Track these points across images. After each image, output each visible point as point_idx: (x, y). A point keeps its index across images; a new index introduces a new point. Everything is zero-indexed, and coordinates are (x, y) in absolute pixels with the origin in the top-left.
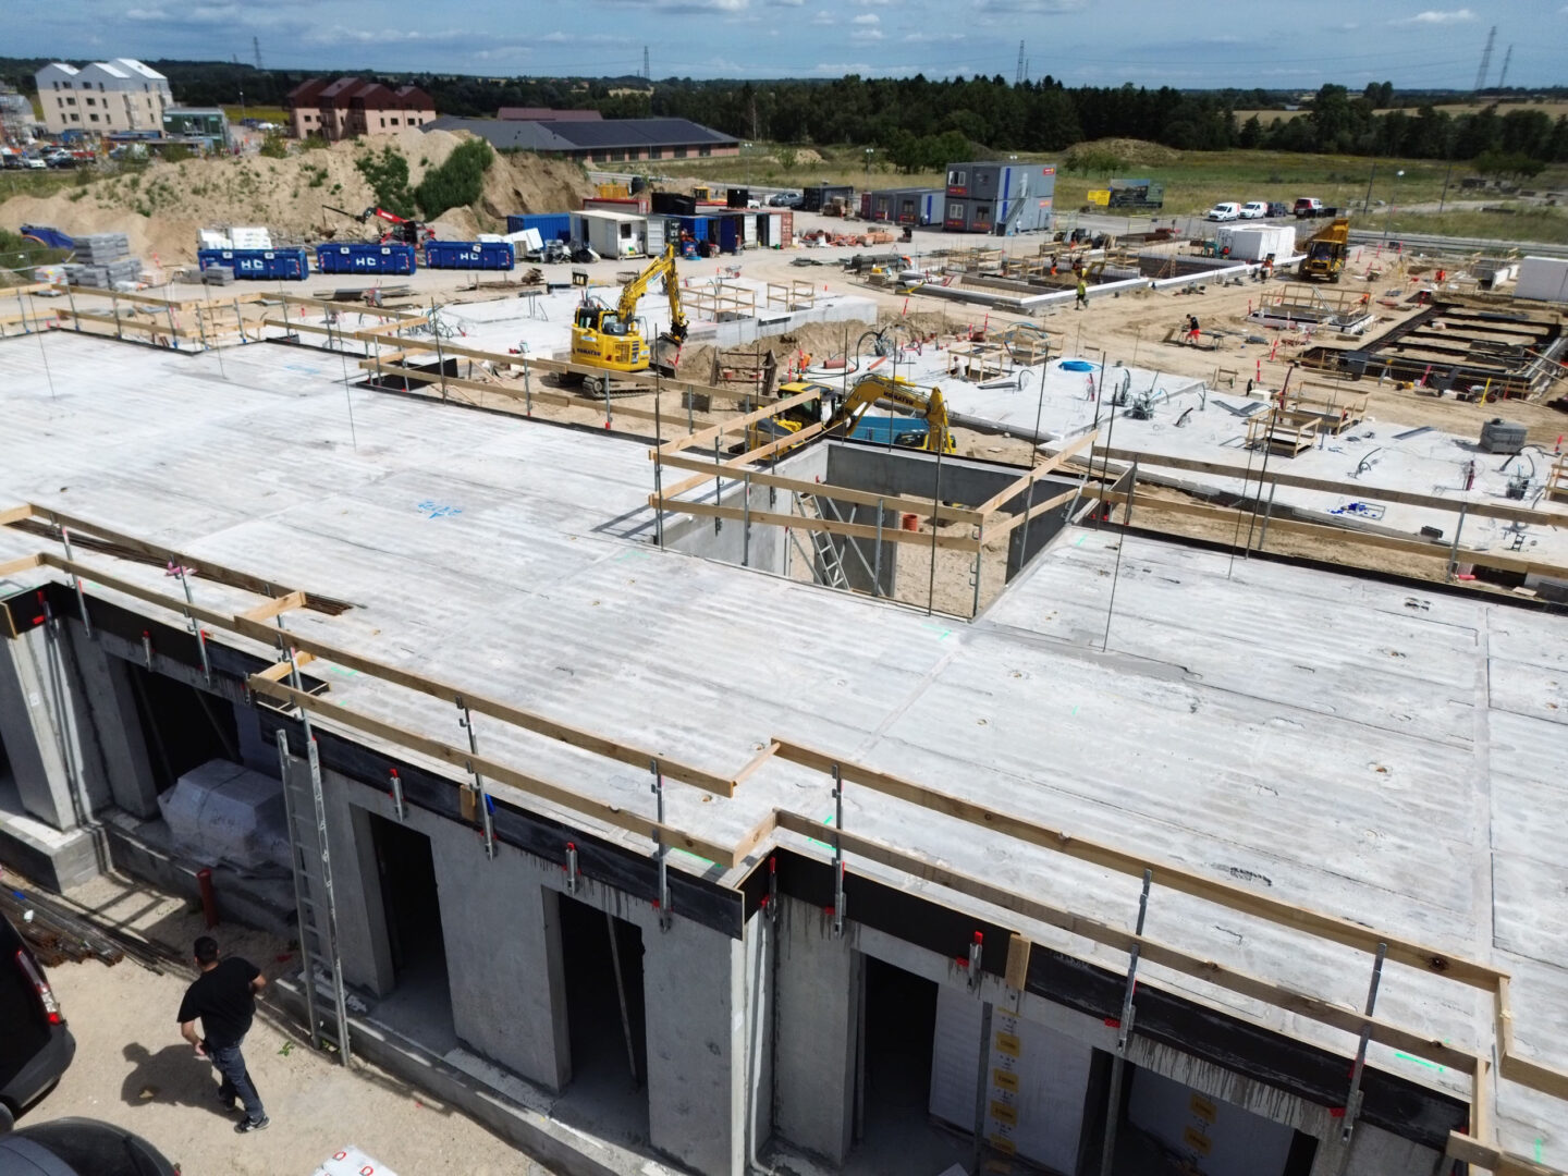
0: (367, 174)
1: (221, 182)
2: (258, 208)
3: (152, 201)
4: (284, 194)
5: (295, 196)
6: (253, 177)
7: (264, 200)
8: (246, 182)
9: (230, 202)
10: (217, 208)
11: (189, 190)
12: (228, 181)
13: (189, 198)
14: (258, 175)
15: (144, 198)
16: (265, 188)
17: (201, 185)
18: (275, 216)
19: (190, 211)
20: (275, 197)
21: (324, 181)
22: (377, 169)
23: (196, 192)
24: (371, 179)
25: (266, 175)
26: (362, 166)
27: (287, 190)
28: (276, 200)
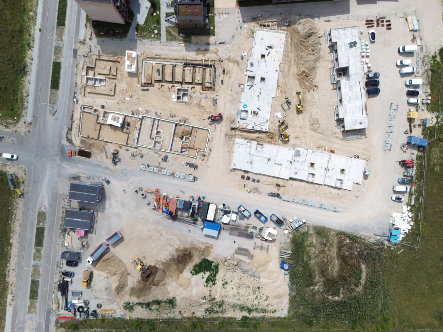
0: (215, 282)
1: (244, 288)
4: (234, 282)
5: (232, 281)
6: (237, 288)
7: (238, 281)
8: (239, 287)
9: (245, 282)
12: (243, 288)
17: (248, 288)
18: (239, 276)
21: (224, 283)
22: (212, 281)
24: (214, 280)
25: (234, 288)
26: (214, 284)
27: (232, 283)
28: (236, 281)
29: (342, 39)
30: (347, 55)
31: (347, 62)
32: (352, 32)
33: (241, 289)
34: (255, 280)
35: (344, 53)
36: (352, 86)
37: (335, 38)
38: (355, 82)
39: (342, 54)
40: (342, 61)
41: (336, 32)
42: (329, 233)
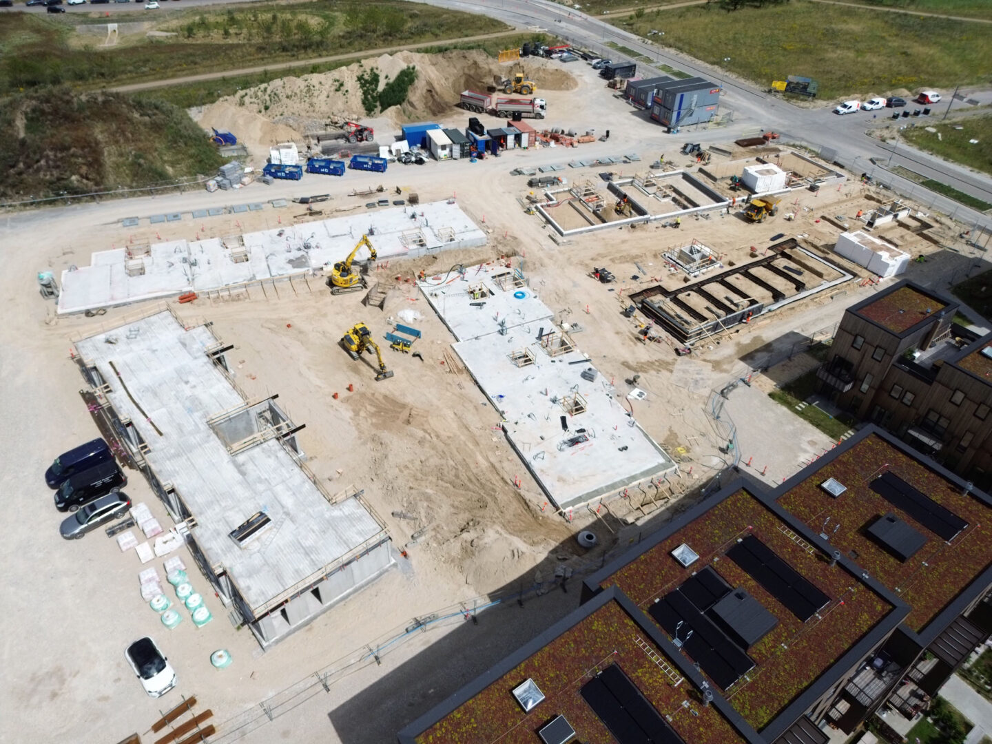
0: (361, 83)
1: (298, 92)
2: (312, 105)
3: (271, 100)
4: (323, 97)
5: (328, 97)
6: (312, 87)
7: (315, 100)
8: (309, 90)
9: (301, 103)
10: (295, 106)
11: (285, 96)
12: (301, 91)
13: (285, 100)
14: (314, 87)
15: (268, 98)
17: (290, 94)
18: (317, 109)
19: (284, 107)
20: (319, 99)
21: (342, 88)
22: (366, 81)
23: (287, 97)
24: (362, 86)
25: (317, 86)
26: (360, 79)
27: (325, 93)
28: (320, 101)
29: (316, 528)
30: (261, 487)
31: (250, 467)
32: (279, 577)
33: (302, 87)
34: (282, 115)
35: (279, 489)
36: (190, 411)
37: (350, 519)
38: (180, 428)
39: (283, 481)
40: (272, 462)
41: (362, 540)
42: (134, 184)
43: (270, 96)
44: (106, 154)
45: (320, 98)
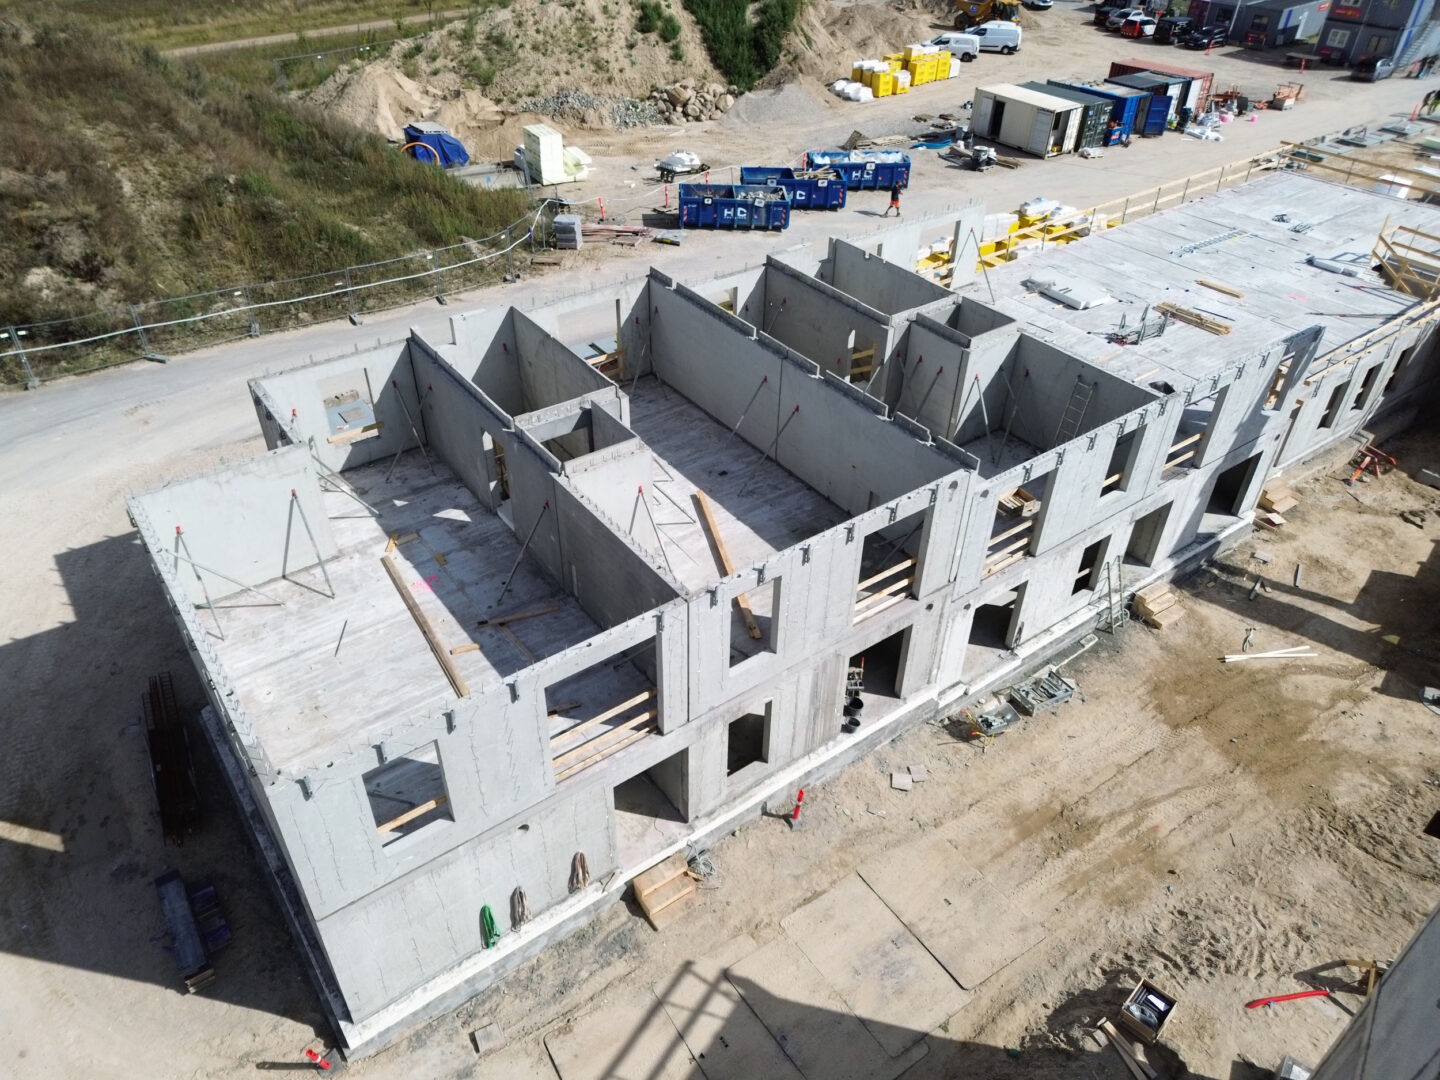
1: (557, 33)
2: (599, 66)
4: (620, 44)
6: (587, 23)
7: (603, 54)
8: (583, 31)
9: (571, 61)
10: (561, 69)
11: (528, 46)
12: (565, 32)
13: (528, 54)
14: (592, 21)
15: (477, 52)
16: (602, 38)
17: (540, 38)
18: (617, 76)
19: (533, 74)
20: (612, 50)
23: (535, 48)
25: (601, 21)
27: (620, 39)
28: (614, 53)
33: (568, 23)
34: (531, 95)
42: (270, 287)
43: (484, 48)
44: (127, 188)
45: (614, 47)
